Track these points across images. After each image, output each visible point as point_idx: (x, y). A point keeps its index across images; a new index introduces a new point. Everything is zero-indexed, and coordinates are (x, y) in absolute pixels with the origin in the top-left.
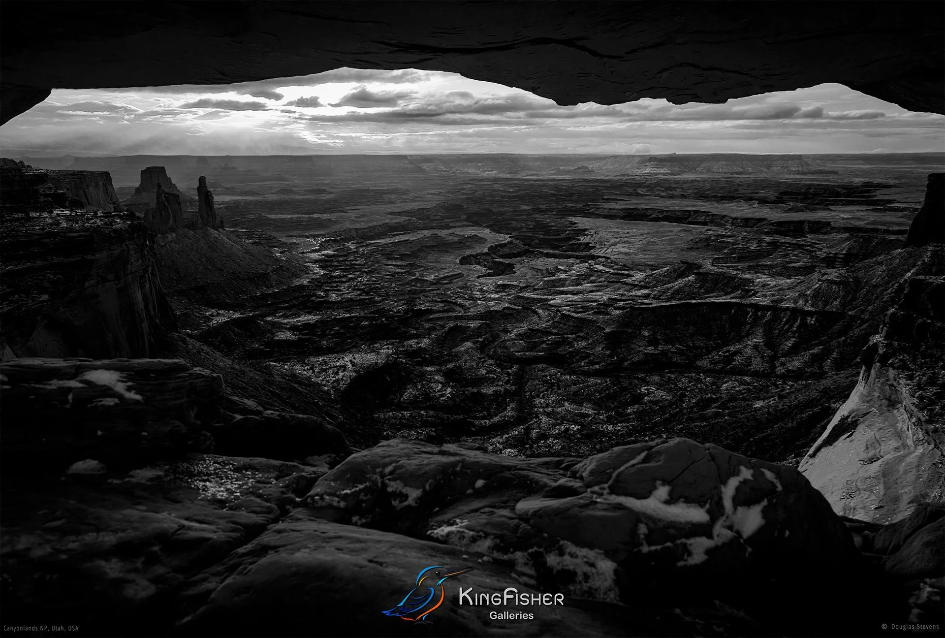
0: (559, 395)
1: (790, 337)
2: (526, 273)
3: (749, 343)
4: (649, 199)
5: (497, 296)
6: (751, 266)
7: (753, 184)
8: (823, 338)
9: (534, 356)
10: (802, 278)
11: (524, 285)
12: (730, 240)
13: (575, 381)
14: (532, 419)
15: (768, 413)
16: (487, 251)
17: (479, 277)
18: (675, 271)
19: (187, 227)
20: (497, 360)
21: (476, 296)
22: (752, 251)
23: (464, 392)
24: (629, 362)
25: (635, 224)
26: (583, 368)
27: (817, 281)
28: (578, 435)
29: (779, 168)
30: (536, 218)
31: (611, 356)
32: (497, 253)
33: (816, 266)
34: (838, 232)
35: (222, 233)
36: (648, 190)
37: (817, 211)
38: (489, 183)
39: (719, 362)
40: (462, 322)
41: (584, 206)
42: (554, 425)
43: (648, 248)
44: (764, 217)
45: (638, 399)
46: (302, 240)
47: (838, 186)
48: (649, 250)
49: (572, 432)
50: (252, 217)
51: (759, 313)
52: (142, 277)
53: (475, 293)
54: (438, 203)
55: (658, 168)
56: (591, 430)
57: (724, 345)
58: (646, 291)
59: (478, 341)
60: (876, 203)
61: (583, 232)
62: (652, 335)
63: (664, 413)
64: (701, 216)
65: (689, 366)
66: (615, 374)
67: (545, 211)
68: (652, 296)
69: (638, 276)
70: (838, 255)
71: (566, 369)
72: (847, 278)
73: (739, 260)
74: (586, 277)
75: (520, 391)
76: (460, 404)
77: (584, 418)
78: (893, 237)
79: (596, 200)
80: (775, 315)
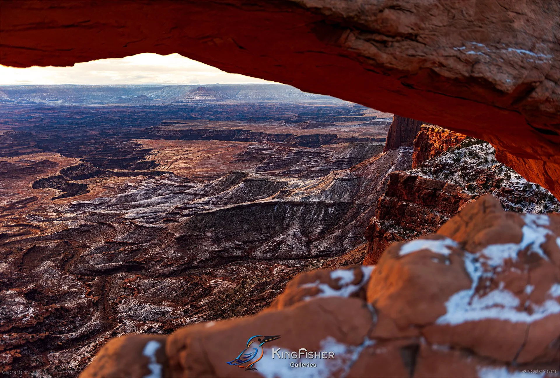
0: (140, 298)
1: (319, 224)
2: (99, 192)
3: (290, 233)
4: (201, 122)
5: (72, 215)
6: (285, 172)
7: (280, 108)
8: (341, 223)
9: (113, 266)
10: (322, 178)
11: (98, 203)
12: (267, 152)
13: (153, 283)
14: (116, 324)
16: (60, 174)
17: (53, 199)
18: (227, 180)
20: (77, 274)
21: (52, 217)
22: (284, 160)
23: (47, 310)
24: (198, 261)
25: (192, 143)
26: (159, 272)
27: (332, 180)
28: (161, 332)
29: (297, 95)
30: (105, 141)
31: (182, 257)
32: (70, 175)
33: (330, 169)
34: (342, 142)
36: (199, 114)
37: (327, 127)
38: (56, 111)
39: (269, 251)
40: (40, 243)
41: (147, 129)
42: (138, 327)
43: (205, 163)
44: (291, 133)
45: (208, 291)
47: (338, 108)
48: (206, 164)
49: (155, 330)
51: (295, 209)
53: (50, 214)
54: (6, 131)
55: (206, 96)
56: (171, 325)
57: (271, 237)
58: (206, 199)
59: (57, 260)
60: (364, 119)
61: (147, 152)
62: (215, 235)
63: (231, 300)
64: (244, 134)
65: (247, 258)
66: (187, 272)
67: (112, 135)
68: (211, 202)
69: (198, 187)
70: (344, 160)
71: (144, 274)
72: (352, 176)
73: (276, 167)
74: (154, 191)
75: (103, 299)
76: (44, 321)
77: (164, 315)
78: (378, 144)
79: (156, 123)
80: (306, 209)
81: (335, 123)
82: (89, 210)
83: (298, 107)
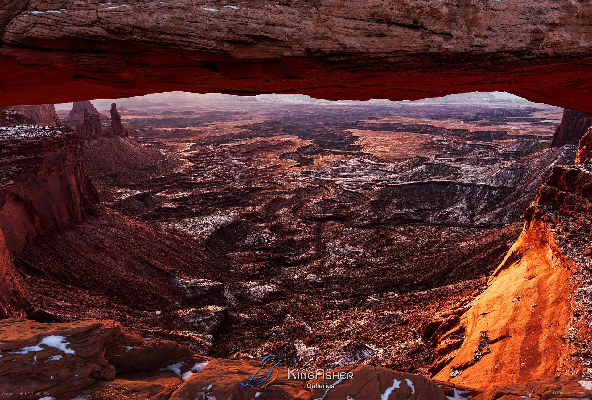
0: (342, 240)
1: (482, 203)
2: (321, 164)
3: (458, 206)
4: (397, 118)
5: (303, 179)
6: (459, 159)
7: (460, 109)
8: (502, 203)
9: (326, 216)
10: (490, 166)
11: (320, 172)
12: (446, 143)
13: (352, 231)
14: (325, 256)
15: (469, 250)
16: (297, 151)
17: (291, 167)
18: (412, 162)
19: (104, 136)
20: (303, 219)
21: (290, 179)
22: (459, 150)
23: (283, 240)
24: (385, 219)
25: (388, 133)
26: (357, 224)
27: (498, 168)
28: (354, 265)
29: (476, 98)
30: (327, 130)
31: (373, 216)
32: (303, 152)
33: (498, 159)
34: (511, 138)
35: (127, 140)
36: (396, 112)
37: (499, 125)
38: (297, 108)
39: (440, 218)
40: (281, 195)
41: (357, 122)
42: (339, 259)
43: (396, 148)
44: (467, 129)
45: (390, 242)
46: (179, 144)
47: (511, 110)
48: (397, 150)
49: (350, 263)
50: (146, 129)
51: (464, 188)
52: (75, 168)
53: (289, 177)
54: (265, 120)
56: (362, 261)
57: (442, 208)
58: (395, 175)
59: (291, 208)
60: (534, 120)
61: (356, 138)
62: (399, 202)
63: (407, 250)
64: (429, 128)
65: (422, 221)
66: (376, 226)
67: (332, 125)
68: (399, 178)
69: (390, 166)
70: (511, 152)
71: (346, 224)
72: (517, 166)
73: (452, 155)
74: (358, 166)
75: (318, 238)
76: (280, 247)
77: (357, 254)
78: (544, 141)
79: (364, 118)
80: (473, 189)
81: (507, 123)
82: (313, 176)
83: (476, 108)
